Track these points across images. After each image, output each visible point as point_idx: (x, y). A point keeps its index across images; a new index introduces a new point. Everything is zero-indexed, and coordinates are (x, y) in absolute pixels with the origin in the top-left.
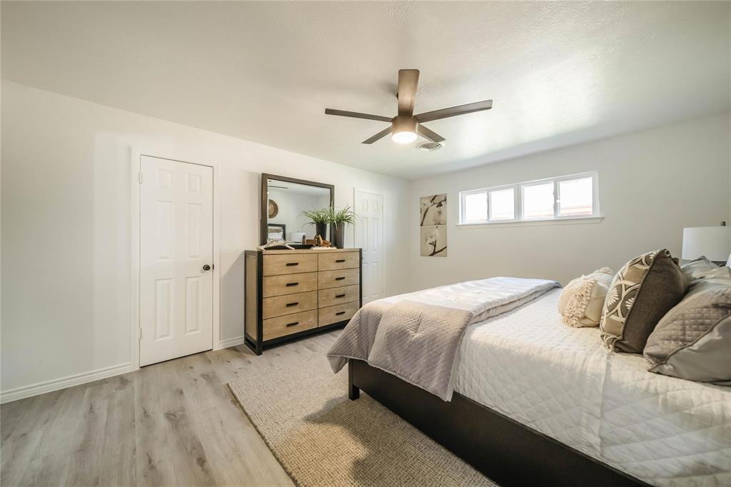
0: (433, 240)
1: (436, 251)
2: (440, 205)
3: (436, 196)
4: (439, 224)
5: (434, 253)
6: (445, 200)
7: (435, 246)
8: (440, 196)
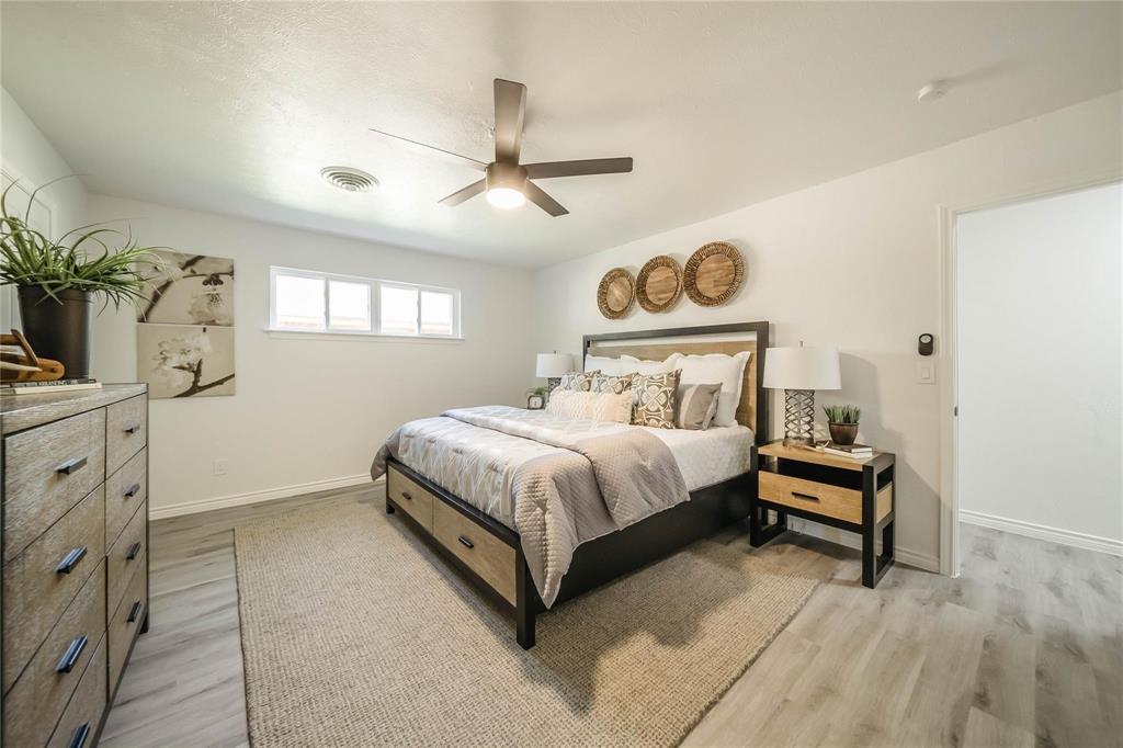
0: (192, 358)
1: (200, 384)
2: (215, 280)
3: (200, 257)
4: (213, 323)
5: (194, 390)
6: (232, 274)
7: (197, 373)
8: (214, 260)
